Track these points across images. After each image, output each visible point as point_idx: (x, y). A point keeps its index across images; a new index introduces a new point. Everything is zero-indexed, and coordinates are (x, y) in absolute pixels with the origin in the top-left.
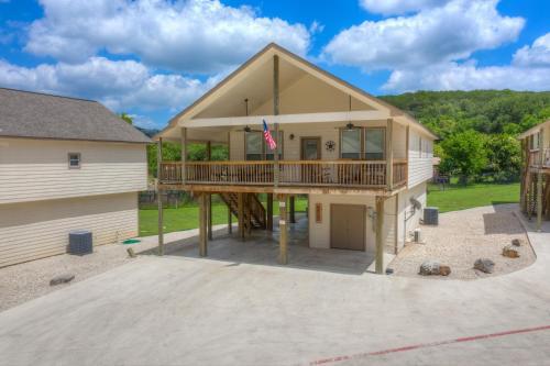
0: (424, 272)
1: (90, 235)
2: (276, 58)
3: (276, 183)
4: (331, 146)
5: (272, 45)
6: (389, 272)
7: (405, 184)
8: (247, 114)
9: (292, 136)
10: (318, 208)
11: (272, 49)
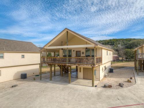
0: (105, 87)
1: (26, 74)
2: (67, 32)
3: (67, 63)
4: (83, 53)
5: (66, 28)
6: (96, 86)
7: (102, 63)
8: (62, 45)
9: (74, 51)
10: (80, 68)
11: (66, 30)
